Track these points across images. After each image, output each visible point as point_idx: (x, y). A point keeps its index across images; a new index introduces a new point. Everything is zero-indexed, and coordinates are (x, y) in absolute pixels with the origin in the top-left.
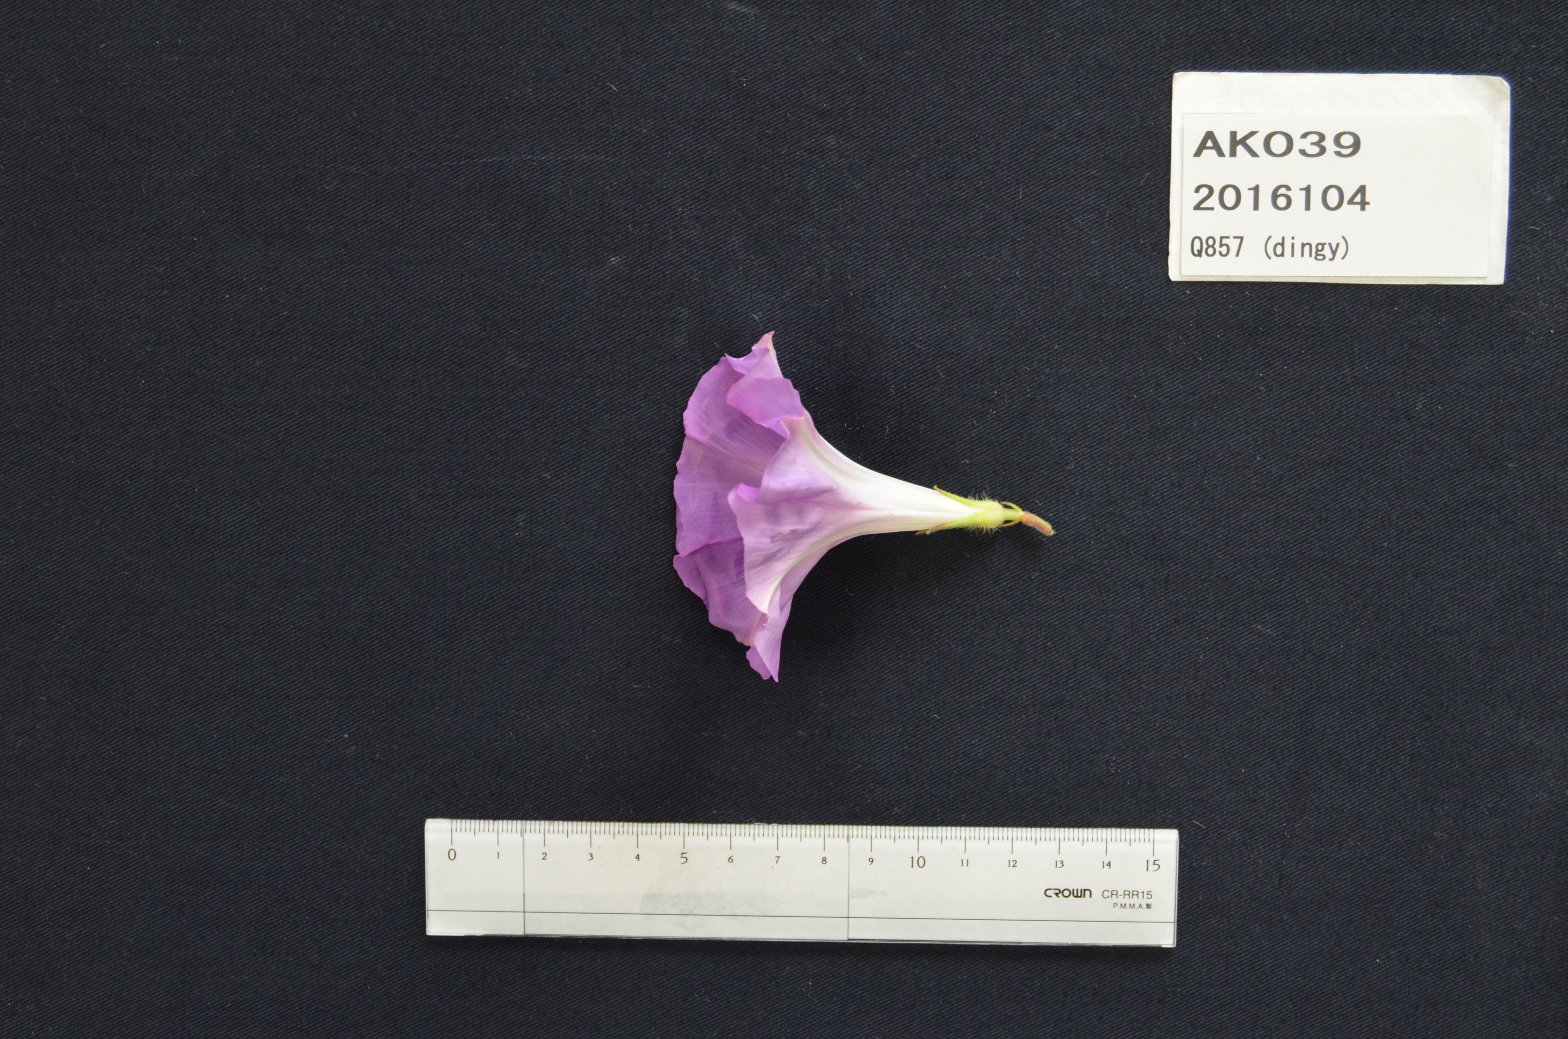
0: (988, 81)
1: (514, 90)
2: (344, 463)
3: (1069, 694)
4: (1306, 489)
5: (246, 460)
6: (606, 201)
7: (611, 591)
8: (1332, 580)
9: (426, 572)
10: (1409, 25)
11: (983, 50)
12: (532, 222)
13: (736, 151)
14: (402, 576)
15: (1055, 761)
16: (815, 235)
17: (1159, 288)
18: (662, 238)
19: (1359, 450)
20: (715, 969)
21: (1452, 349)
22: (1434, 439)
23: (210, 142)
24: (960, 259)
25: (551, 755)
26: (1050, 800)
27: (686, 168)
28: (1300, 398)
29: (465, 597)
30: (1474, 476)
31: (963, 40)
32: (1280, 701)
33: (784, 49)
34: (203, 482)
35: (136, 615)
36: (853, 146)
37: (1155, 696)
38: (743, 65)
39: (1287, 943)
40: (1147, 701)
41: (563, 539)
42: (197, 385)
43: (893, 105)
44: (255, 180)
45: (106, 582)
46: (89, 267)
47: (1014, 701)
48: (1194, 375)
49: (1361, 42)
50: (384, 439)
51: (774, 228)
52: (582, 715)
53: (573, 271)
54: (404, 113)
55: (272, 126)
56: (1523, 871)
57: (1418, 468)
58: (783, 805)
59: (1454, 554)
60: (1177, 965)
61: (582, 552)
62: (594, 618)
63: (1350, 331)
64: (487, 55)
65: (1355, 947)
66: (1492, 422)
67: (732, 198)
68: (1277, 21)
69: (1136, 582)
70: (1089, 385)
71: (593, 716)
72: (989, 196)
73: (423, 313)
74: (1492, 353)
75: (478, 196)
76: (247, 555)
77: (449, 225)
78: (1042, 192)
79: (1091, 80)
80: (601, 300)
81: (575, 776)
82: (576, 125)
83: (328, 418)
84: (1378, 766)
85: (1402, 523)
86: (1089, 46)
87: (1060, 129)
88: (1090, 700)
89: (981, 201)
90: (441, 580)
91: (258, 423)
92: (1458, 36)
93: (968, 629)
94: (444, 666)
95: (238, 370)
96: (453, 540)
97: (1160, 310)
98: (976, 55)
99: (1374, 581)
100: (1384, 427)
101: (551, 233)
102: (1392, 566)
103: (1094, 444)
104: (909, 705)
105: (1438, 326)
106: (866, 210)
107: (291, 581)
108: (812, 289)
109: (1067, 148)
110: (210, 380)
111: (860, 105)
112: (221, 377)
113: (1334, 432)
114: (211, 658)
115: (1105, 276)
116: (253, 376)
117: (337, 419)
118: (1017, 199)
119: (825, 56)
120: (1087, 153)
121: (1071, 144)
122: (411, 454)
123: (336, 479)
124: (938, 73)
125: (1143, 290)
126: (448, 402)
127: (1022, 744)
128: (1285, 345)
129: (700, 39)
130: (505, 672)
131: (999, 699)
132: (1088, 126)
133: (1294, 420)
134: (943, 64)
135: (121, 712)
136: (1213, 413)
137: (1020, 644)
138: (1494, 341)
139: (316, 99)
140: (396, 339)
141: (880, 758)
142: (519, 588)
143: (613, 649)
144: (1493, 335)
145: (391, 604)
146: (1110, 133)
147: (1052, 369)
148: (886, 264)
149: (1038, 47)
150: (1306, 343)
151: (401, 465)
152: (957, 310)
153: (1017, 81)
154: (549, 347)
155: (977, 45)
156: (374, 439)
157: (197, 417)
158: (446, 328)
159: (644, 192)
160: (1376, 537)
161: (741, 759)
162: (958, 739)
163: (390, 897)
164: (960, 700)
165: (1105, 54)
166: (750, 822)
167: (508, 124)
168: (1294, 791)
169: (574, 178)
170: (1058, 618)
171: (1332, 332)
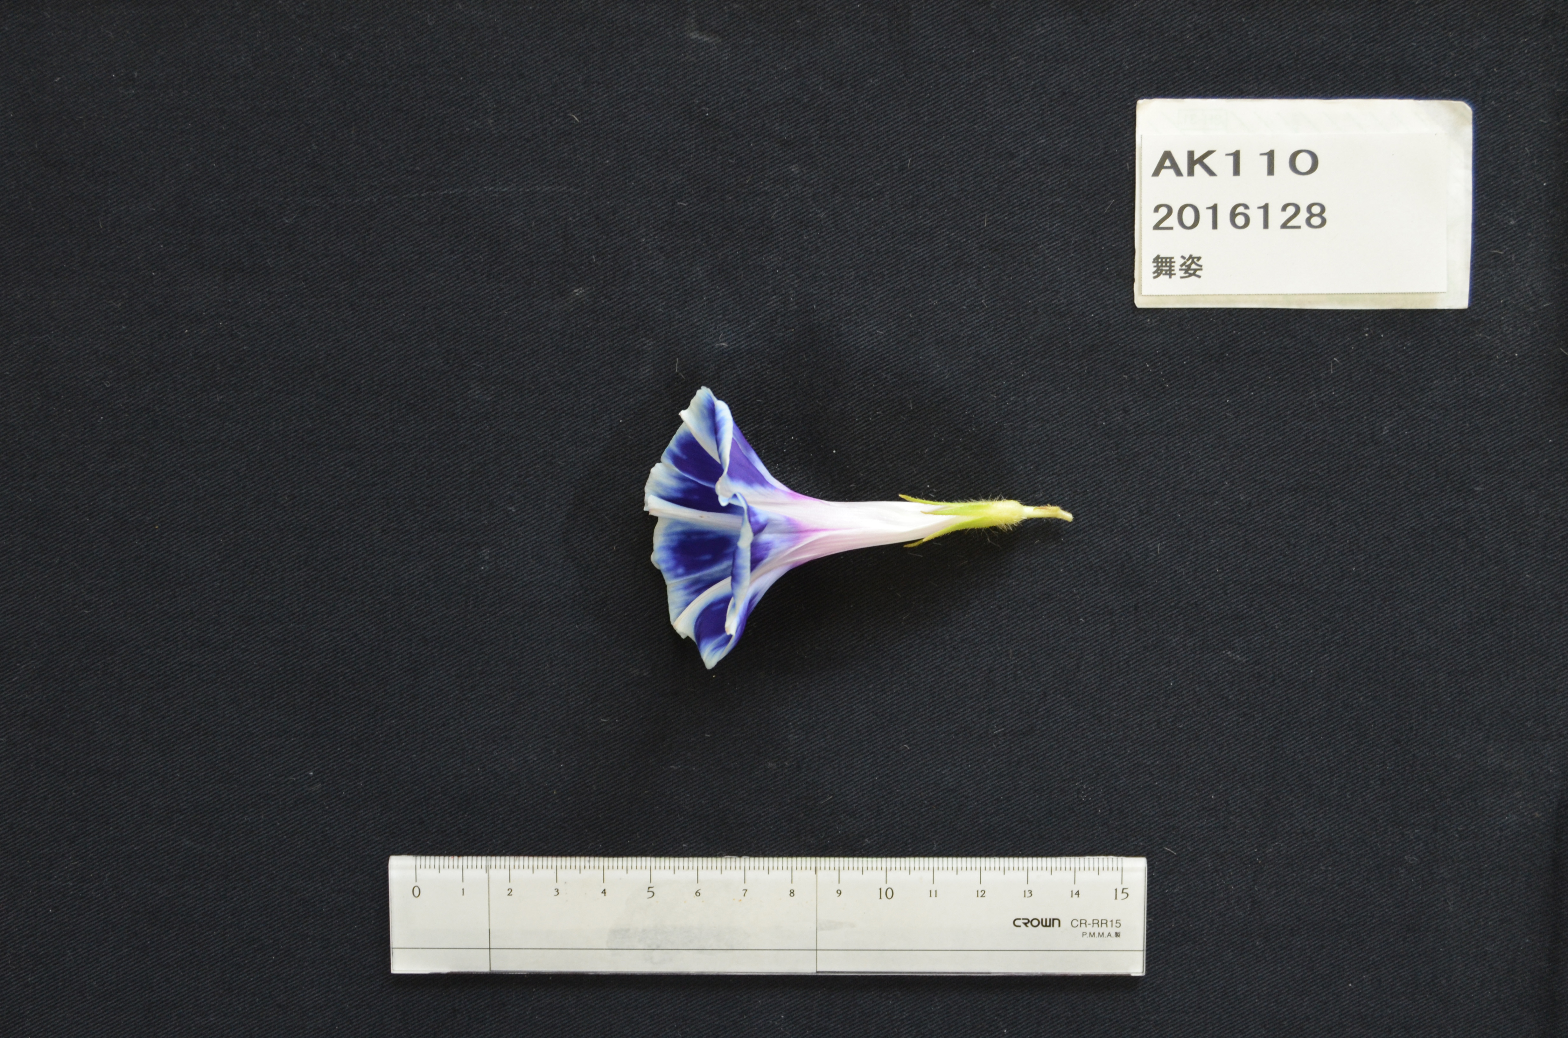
0: (951, 109)
1: (475, 122)
2: (307, 498)
3: (1040, 722)
4: (1273, 515)
5: (207, 496)
6: (569, 232)
7: (578, 624)
8: (1301, 605)
9: (391, 607)
10: (1371, 50)
11: (946, 78)
12: (494, 254)
13: (700, 181)
14: (367, 612)
15: (1026, 790)
16: (780, 265)
17: (1125, 315)
18: (626, 269)
19: (1326, 475)
20: (687, 1004)
21: (1418, 374)
22: (1400, 464)
23: (167, 176)
24: (925, 288)
25: (519, 790)
26: (1021, 829)
27: (649, 198)
28: (1266, 424)
29: (430, 632)
30: (1441, 500)
31: (926, 67)
32: (1250, 727)
33: (746, 78)
34: (164, 519)
35: (96, 655)
36: (817, 175)
37: (1126, 723)
38: (706, 94)
39: (1259, 969)
40: (1118, 729)
41: (529, 573)
42: (157, 420)
43: (857, 133)
44: (214, 213)
45: (66, 621)
46: (46, 302)
47: (985, 730)
48: (1161, 402)
49: (1323, 67)
50: (347, 473)
51: (738, 257)
52: (550, 750)
53: (536, 303)
54: (363, 145)
55: (231, 159)
56: (1494, 893)
57: (1385, 493)
58: (753, 838)
59: (1422, 578)
60: (1150, 993)
61: (549, 586)
62: (561, 651)
63: (1316, 357)
64: (448, 86)
65: (1328, 972)
66: (1459, 446)
67: (696, 228)
68: (1240, 48)
69: (1106, 610)
70: (1056, 412)
71: (561, 750)
72: (954, 224)
73: (385, 347)
74: (1457, 377)
75: (440, 228)
76: (209, 592)
77: (411, 258)
78: (1007, 220)
79: (1054, 108)
80: (565, 332)
81: (544, 812)
82: (538, 156)
83: (289, 453)
84: (1349, 791)
85: (1370, 547)
86: (1052, 73)
87: (1024, 157)
88: (1060, 728)
89: (946, 229)
90: (407, 615)
91: (218, 459)
92: (1420, 61)
93: (937, 658)
94: (411, 702)
95: (198, 405)
96: (418, 574)
97: (1127, 337)
98: (940, 83)
99: (1343, 606)
100: (1350, 452)
101: (513, 265)
102: (1360, 591)
103: (1063, 471)
104: (879, 735)
105: (1404, 350)
106: (831, 239)
107: (254, 618)
108: (777, 319)
109: (1031, 176)
110: (170, 416)
111: (824, 134)
112: (181, 412)
113: (1301, 458)
114: (174, 696)
115: (1071, 303)
116: (214, 412)
117: (299, 454)
118: (982, 227)
119: (788, 85)
120: (1051, 181)
121: (1035, 172)
122: (374, 488)
123: (298, 515)
124: (902, 101)
125: (1109, 317)
126: (411, 435)
127: (993, 773)
128: (1252, 371)
129: (662, 69)
130: (472, 707)
131: (969, 728)
132: (1052, 153)
133: (1261, 445)
134: (906, 93)
135: (83, 752)
136: (1181, 439)
137: (989, 673)
138: (1459, 365)
139: (274, 132)
140: (358, 374)
141: (851, 789)
142: (485, 623)
143: (580, 683)
144: (1458, 359)
145: (356, 640)
146: (1074, 160)
147: (1019, 397)
148: (851, 293)
149: (1002, 74)
150: (1273, 369)
151: (364, 500)
152: (923, 339)
153: (981, 109)
154: (513, 379)
155: (940, 72)
156: (337, 474)
157: (157, 454)
158: (408, 361)
159: (607, 222)
160: (1345, 562)
161: (711, 792)
162: (928, 769)
163: (358, 936)
164: (931, 730)
165: (1069, 81)
166: (721, 856)
167: (469, 156)
168: (1265, 817)
169: (536, 209)
170: (1027, 646)
171: (1297, 358)
